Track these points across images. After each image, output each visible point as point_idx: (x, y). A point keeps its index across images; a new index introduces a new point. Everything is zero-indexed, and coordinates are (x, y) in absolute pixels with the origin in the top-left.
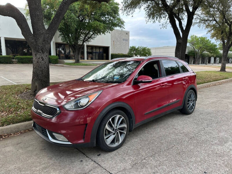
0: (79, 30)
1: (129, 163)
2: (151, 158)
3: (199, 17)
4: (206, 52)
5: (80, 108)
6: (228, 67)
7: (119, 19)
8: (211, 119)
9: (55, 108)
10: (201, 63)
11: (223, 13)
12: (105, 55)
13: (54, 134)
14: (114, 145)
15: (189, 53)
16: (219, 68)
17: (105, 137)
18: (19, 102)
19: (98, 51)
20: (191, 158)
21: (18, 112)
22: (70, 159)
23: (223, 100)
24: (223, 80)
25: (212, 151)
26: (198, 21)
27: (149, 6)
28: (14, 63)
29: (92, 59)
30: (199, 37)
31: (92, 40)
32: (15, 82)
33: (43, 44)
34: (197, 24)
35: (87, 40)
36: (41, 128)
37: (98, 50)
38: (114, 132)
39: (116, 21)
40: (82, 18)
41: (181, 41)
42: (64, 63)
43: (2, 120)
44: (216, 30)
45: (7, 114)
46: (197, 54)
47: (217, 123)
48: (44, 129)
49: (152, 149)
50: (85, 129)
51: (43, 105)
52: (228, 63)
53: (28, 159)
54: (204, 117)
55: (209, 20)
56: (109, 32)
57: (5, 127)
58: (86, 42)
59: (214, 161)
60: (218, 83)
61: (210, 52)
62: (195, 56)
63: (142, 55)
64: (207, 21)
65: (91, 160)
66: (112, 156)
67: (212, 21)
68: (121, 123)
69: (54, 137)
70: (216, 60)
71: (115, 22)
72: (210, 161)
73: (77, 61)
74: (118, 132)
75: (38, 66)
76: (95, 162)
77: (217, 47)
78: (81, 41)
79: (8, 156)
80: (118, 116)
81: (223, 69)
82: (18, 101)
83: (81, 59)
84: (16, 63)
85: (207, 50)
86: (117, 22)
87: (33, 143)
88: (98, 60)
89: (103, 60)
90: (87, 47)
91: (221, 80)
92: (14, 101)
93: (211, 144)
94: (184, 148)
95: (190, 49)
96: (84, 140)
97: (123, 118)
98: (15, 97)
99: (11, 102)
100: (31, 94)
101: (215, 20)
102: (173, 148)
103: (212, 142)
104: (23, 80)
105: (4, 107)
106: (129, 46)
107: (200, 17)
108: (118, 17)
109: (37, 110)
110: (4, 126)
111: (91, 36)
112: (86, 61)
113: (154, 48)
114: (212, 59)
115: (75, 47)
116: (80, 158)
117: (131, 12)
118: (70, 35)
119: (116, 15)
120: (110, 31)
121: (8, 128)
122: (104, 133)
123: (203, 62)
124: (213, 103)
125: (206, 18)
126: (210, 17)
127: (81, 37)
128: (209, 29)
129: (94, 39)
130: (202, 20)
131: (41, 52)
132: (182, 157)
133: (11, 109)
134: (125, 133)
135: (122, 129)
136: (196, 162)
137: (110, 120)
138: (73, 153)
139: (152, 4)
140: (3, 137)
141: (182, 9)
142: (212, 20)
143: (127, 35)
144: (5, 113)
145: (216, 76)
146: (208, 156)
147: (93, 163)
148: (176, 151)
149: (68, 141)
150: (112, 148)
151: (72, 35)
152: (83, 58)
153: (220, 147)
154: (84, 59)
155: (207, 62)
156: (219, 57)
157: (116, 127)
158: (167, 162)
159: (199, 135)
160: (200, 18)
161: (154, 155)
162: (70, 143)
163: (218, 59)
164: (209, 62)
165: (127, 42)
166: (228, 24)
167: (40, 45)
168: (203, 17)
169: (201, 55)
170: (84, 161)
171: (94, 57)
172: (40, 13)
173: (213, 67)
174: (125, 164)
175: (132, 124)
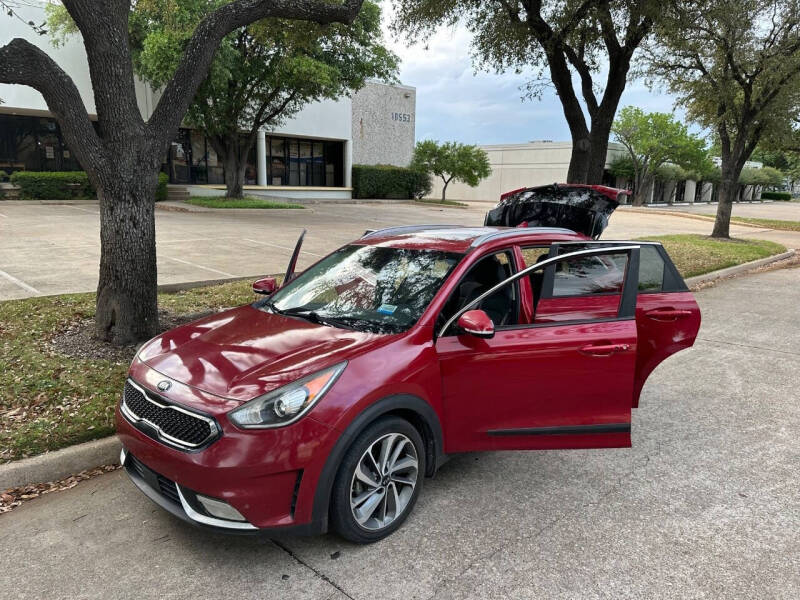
0: (239, 85)
1: (425, 580)
2: (492, 564)
3: (649, 56)
4: (669, 165)
5: (282, 422)
6: (738, 219)
7: (380, 51)
8: (671, 425)
9: (201, 421)
10: (655, 202)
11: (726, 44)
12: (330, 168)
13: (200, 498)
14: (380, 525)
15: (616, 165)
16: (712, 221)
17: (351, 503)
18: (60, 370)
19: (308, 156)
20: (605, 559)
21: (62, 408)
22: (252, 572)
23: (710, 352)
24: (717, 272)
25: (666, 535)
26: (645, 68)
27: (484, 16)
28: (7, 198)
29: (285, 182)
30: (648, 114)
31: (285, 119)
32: (26, 282)
33: (135, 171)
34: (644, 78)
35: (269, 120)
36: (155, 476)
37: (306, 153)
38: (378, 486)
39: (369, 56)
40: (250, 41)
41: (588, 144)
42: (186, 198)
43: (14, 439)
44: (701, 99)
45: (25, 414)
46: (640, 170)
47: (686, 438)
48: (169, 481)
49: (493, 533)
50: (298, 486)
51: (163, 407)
52: (742, 199)
53: (118, 573)
54: (651, 415)
55: (680, 66)
56: (347, 94)
57: (27, 463)
58: (266, 125)
59: (668, 570)
60: (703, 282)
61: (683, 166)
62: (633, 176)
63: (459, 173)
64: (673, 68)
65: (312, 574)
66: (374, 558)
67: (691, 70)
68: (402, 456)
69: (199, 508)
70: (703, 191)
71: (369, 60)
72: (658, 568)
73: (235, 193)
74: (391, 486)
75: (120, 247)
76: (327, 579)
77: (705, 149)
78: (247, 120)
79: (54, 565)
80: (393, 436)
81: (721, 230)
82: (55, 365)
83: (247, 184)
84: (14, 198)
85: (672, 158)
86: (373, 60)
87: (126, 516)
88: (307, 185)
89: (324, 185)
90: (267, 141)
91: (711, 271)
92: (43, 365)
93: (664, 512)
94: (586, 526)
95: (619, 153)
96: (293, 518)
97: (408, 440)
98: (41, 351)
99: (33, 368)
100: (95, 338)
101: (700, 66)
102: (555, 527)
103: (668, 505)
104: (53, 271)
105: (11, 391)
106: (413, 140)
107: (652, 54)
108: (377, 40)
109: (141, 417)
110: (22, 458)
111: (285, 104)
112: (263, 189)
113: (497, 147)
114: (691, 188)
115: (227, 143)
116: (280, 567)
117: (422, 34)
118: (210, 102)
119: (371, 34)
120: (350, 91)
121: (36, 466)
122: (352, 490)
123: (660, 198)
124: (680, 363)
125: (672, 59)
126: (684, 57)
127: (248, 110)
128: (681, 95)
129: (293, 115)
130: (659, 66)
131: (129, 201)
132: (577, 556)
133: (36, 395)
134: (414, 485)
135: (404, 473)
136: (617, 573)
137: (369, 450)
138: (256, 551)
139: (496, 10)
140: (24, 496)
141: (594, 29)
142: (691, 67)
143: (405, 99)
144: (18, 409)
145: (697, 258)
146: (652, 551)
147: (318, 582)
148: (561, 539)
149: (244, 519)
150: (372, 532)
151: (215, 102)
152: (254, 178)
153: (687, 523)
154: (257, 183)
155: (672, 196)
156: (711, 180)
157: (386, 469)
158: (534, 573)
159: (632, 482)
160: (652, 57)
161: (498, 553)
162: (250, 527)
163: (708, 186)
164: (680, 198)
165: (408, 125)
166: (742, 83)
167: (127, 177)
168: (661, 55)
169: (655, 173)
170: (293, 577)
171: (293, 176)
172: (123, 68)
173: (691, 218)
174: (414, 585)
175: (434, 454)
